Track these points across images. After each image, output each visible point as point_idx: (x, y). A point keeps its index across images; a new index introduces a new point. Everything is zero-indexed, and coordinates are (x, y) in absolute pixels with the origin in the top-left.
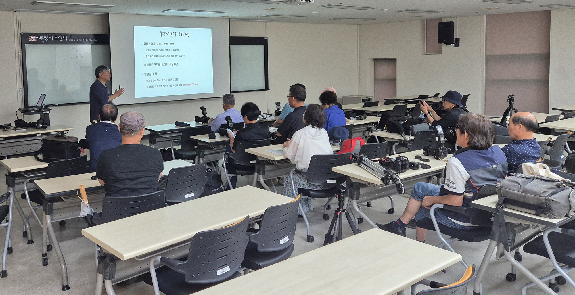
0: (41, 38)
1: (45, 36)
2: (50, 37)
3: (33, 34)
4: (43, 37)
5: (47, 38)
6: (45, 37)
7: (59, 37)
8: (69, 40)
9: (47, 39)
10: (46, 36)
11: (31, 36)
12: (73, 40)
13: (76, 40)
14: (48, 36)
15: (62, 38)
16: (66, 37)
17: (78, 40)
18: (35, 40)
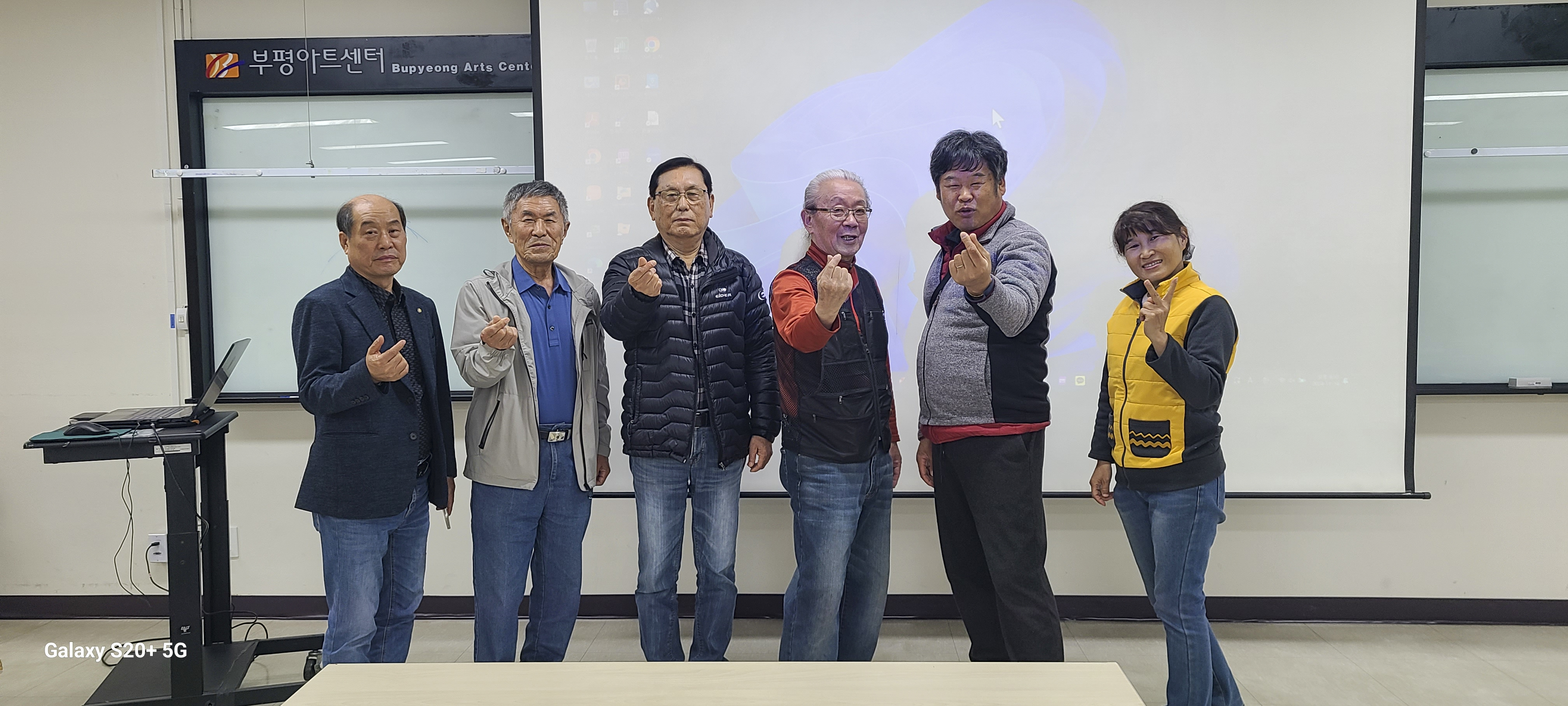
0: (260, 61)
1: (276, 52)
2: (303, 55)
3: (222, 46)
4: (271, 56)
5: (288, 61)
6: (276, 59)
7: (346, 55)
8: (395, 68)
9: (286, 69)
10: (282, 52)
11: (214, 56)
12: (412, 69)
13: (429, 69)
14: (291, 51)
15: (357, 60)
16: (381, 54)
17: (438, 68)
18: (235, 73)
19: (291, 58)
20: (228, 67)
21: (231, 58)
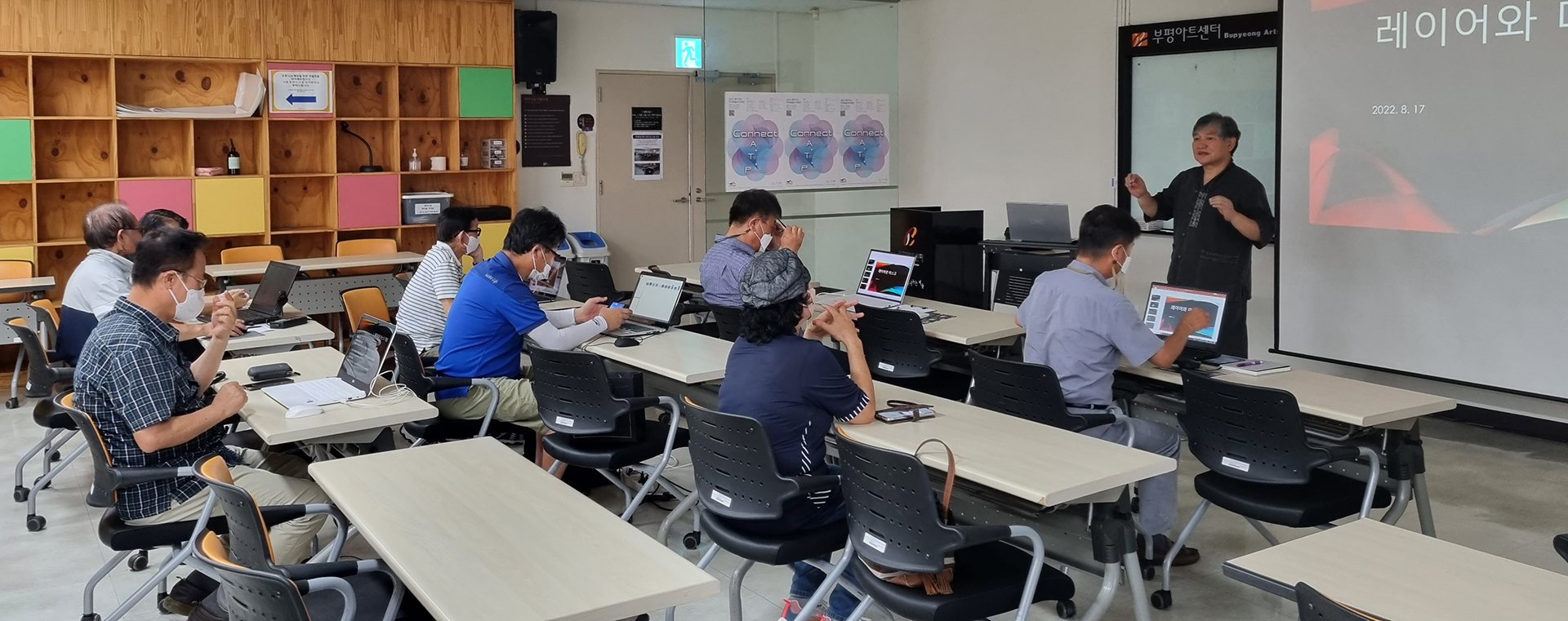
0: (1158, 35)
1: (1166, 30)
2: (1179, 31)
3: (1141, 28)
4: (1163, 32)
5: (1171, 35)
6: (1166, 34)
7: (1201, 29)
8: (1226, 35)
9: (1170, 40)
10: (1169, 30)
11: (1137, 35)
12: (1235, 36)
13: (1244, 35)
15: (1206, 32)
16: (1219, 27)
17: (1249, 34)
18: (1145, 43)
19: (1173, 33)
20: (1143, 40)
21: (1144, 35)
